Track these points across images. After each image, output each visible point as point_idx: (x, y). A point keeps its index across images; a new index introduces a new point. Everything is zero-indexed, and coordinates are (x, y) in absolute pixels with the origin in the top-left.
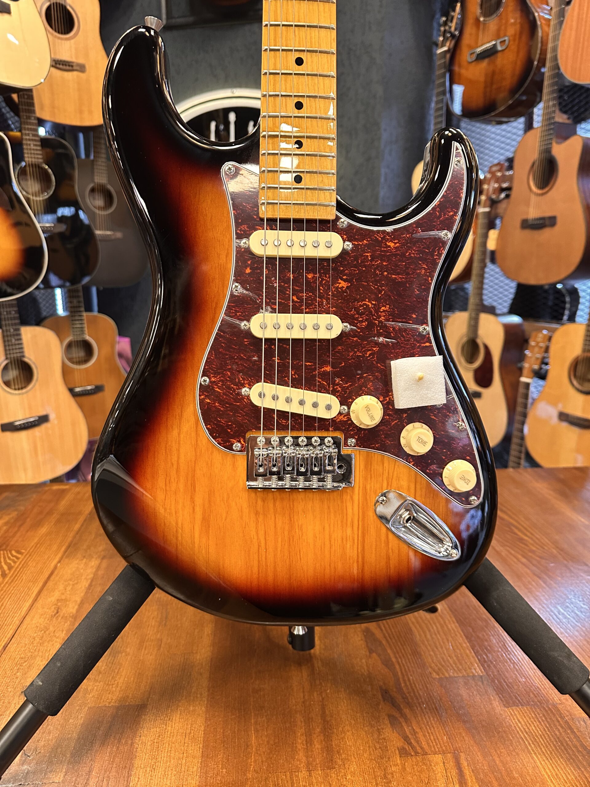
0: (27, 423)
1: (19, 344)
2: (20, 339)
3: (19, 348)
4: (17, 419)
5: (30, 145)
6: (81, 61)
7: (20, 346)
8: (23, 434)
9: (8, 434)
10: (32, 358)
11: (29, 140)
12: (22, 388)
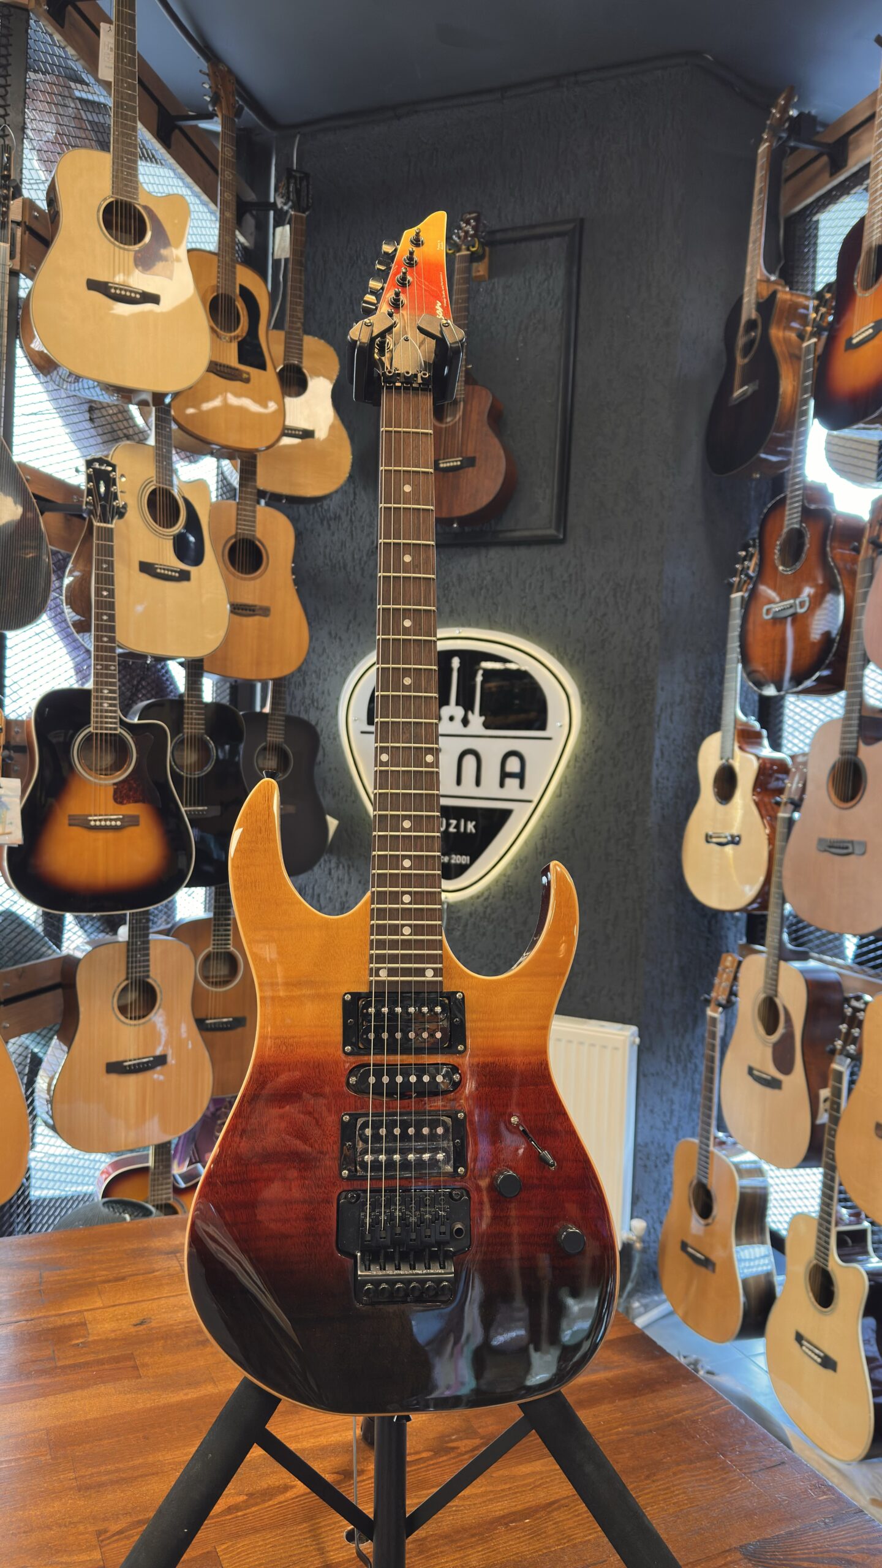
0: (139, 1064)
1: (144, 961)
2: (148, 955)
3: (144, 966)
4: (128, 1058)
5: (192, 713)
6: (265, 604)
7: (146, 964)
8: (132, 1080)
9: (114, 1077)
10: (159, 980)
11: (192, 708)
12: (139, 1018)
